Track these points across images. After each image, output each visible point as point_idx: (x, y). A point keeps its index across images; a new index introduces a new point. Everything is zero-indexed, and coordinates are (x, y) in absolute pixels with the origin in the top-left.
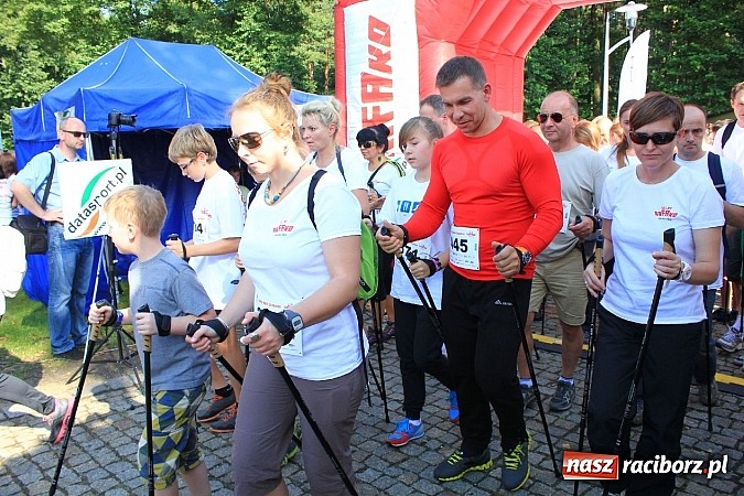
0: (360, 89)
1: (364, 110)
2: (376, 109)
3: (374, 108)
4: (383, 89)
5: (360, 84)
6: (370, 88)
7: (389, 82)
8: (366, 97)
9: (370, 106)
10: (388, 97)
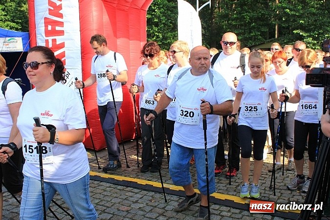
0: (44, 28)
1: (47, 41)
2: (54, 41)
3: (52, 40)
4: (58, 28)
5: (44, 25)
6: (50, 28)
7: (61, 24)
8: (48, 33)
9: (50, 39)
10: (61, 33)
